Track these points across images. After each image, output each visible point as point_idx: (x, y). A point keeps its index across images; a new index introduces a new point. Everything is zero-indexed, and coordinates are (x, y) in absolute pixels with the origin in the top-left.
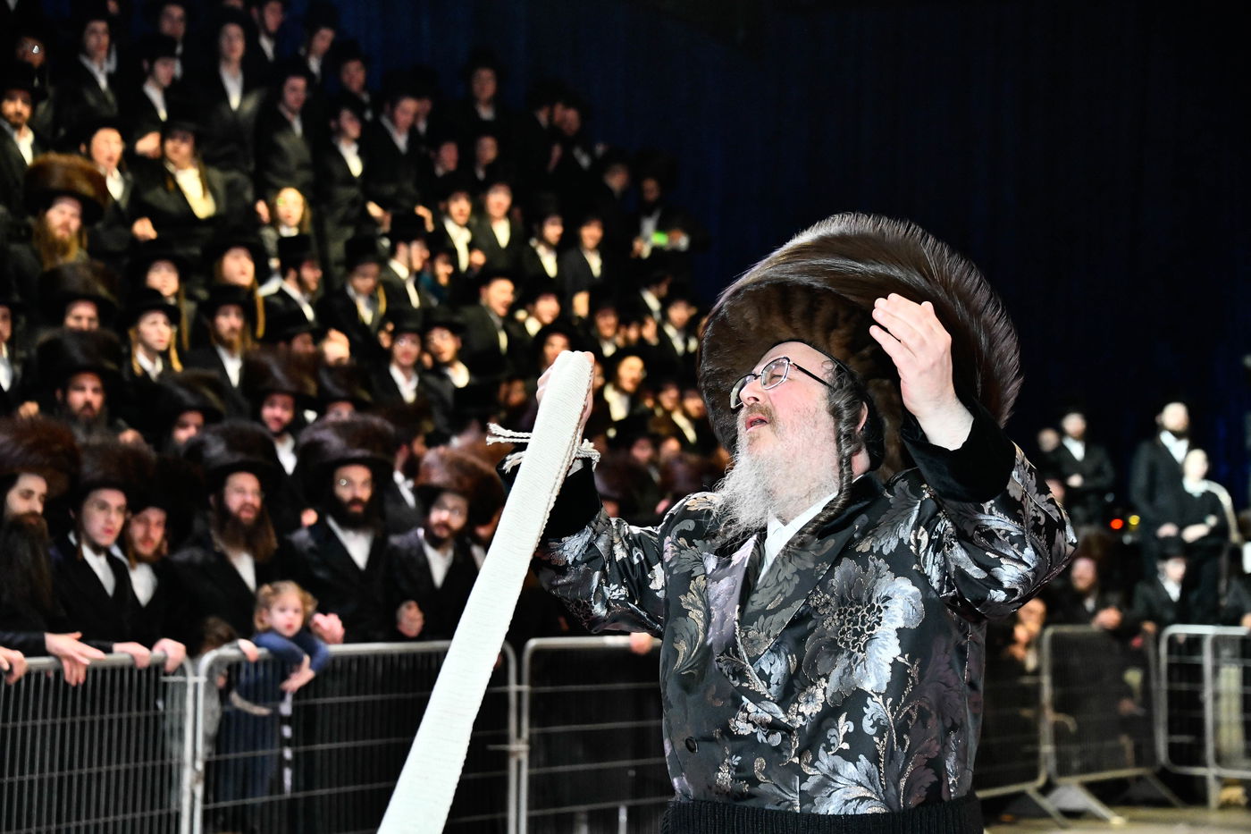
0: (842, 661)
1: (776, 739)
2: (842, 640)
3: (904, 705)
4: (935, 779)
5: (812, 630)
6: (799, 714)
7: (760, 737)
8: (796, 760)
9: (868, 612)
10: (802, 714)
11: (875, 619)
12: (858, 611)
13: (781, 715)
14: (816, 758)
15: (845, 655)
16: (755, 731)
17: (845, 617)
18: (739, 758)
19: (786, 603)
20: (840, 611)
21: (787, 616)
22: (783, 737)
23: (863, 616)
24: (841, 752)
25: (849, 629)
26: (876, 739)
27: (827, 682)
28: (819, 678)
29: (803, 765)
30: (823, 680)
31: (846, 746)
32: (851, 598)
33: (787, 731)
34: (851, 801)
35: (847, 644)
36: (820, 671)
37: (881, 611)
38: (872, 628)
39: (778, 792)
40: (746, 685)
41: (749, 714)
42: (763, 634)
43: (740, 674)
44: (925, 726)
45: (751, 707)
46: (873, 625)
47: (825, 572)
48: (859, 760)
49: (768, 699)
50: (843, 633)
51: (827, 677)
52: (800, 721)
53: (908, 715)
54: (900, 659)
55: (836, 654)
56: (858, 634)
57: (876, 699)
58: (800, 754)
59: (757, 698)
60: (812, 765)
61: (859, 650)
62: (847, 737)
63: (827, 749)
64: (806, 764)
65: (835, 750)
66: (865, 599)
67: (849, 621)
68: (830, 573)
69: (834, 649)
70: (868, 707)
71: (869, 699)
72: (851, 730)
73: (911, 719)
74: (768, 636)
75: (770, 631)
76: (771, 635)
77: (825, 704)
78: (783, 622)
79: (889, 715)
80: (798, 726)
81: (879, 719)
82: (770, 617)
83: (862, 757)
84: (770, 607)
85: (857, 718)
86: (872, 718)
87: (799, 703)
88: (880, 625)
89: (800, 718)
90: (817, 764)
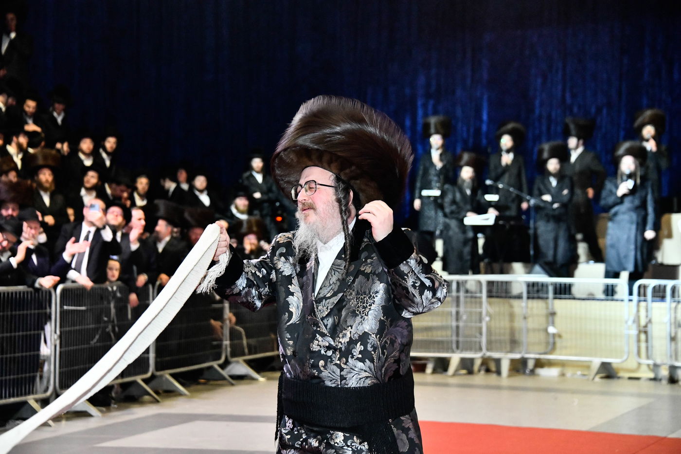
0: (358, 319)
1: (330, 353)
2: (358, 310)
3: (385, 337)
4: (397, 367)
5: (345, 306)
6: (339, 342)
7: (323, 352)
8: (338, 362)
9: (369, 298)
10: (341, 342)
11: (372, 301)
12: (364, 297)
13: (332, 343)
14: (347, 361)
15: (360, 316)
16: (320, 349)
17: (359, 300)
18: (313, 360)
19: (335, 294)
20: (357, 297)
21: (335, 300)
22: (333, 353)
23: (367, 300)
24: (358, 359)
25: (361, 305)
26: (373, 353)
27: (351, 328)
28: (348, 327)
29: (341, 364)
30: (350, 328)
31: (360, 356)
32: (361, 291)
33: (335, 349)
34: (362, 378)
35: (360, 312)
36: (348, 324)
37: (374, 298)
38: (370, 305)
39: (331, 376)
40: (319, 329)
41: (319, 341)
42: (325, 308)
43: (316, 324)
44: (393, 346)
45: (320, 339)
46: (371, 304)
47: (351, 281)
48: (366, 362)
49: (328, 336)
50: (358, 307)
51: (352, 327)
52: (340, 346)
53: (386, 342)
54: (382, 318)
55: (356, 317)
56: (365, 308)
57: (372, 336)
58: (339, 359)
59: (323, 335)
60: (345, 364)
61: (365, 315)
62: (361, 352)
63: (352, 357)
64: (343, 363)
65: (355, 357)
66: (367, 293)
67: (361, 302)
68: (354, 281)
69: (354, 314)
70: (369, 339)
71: (370, 336)
72: (362, 349)
73: (387, 343)
74: (327, 308)
75: (328, 307)
76: (329, 308)
77: (350, 338)
78: (333, 303)
79: (378, 342)
80: (339, 347)
81: (374, 344)
82: (328, 301)
83: (367, 360)
84: (329, 295)
85: (365, 344)
86: (371, 344)
87: (339, 338)
88: (374, 304)
89: (340, 344)
90: (347, 364)
